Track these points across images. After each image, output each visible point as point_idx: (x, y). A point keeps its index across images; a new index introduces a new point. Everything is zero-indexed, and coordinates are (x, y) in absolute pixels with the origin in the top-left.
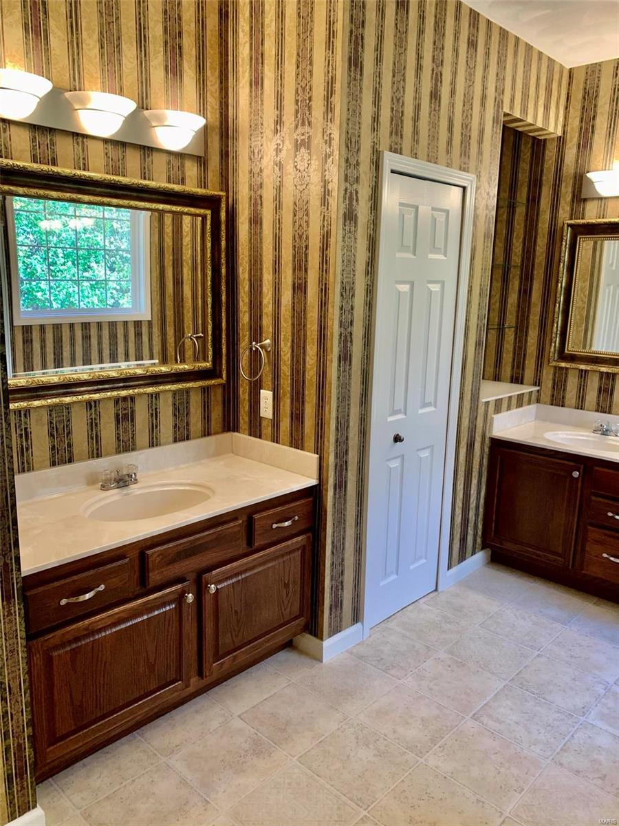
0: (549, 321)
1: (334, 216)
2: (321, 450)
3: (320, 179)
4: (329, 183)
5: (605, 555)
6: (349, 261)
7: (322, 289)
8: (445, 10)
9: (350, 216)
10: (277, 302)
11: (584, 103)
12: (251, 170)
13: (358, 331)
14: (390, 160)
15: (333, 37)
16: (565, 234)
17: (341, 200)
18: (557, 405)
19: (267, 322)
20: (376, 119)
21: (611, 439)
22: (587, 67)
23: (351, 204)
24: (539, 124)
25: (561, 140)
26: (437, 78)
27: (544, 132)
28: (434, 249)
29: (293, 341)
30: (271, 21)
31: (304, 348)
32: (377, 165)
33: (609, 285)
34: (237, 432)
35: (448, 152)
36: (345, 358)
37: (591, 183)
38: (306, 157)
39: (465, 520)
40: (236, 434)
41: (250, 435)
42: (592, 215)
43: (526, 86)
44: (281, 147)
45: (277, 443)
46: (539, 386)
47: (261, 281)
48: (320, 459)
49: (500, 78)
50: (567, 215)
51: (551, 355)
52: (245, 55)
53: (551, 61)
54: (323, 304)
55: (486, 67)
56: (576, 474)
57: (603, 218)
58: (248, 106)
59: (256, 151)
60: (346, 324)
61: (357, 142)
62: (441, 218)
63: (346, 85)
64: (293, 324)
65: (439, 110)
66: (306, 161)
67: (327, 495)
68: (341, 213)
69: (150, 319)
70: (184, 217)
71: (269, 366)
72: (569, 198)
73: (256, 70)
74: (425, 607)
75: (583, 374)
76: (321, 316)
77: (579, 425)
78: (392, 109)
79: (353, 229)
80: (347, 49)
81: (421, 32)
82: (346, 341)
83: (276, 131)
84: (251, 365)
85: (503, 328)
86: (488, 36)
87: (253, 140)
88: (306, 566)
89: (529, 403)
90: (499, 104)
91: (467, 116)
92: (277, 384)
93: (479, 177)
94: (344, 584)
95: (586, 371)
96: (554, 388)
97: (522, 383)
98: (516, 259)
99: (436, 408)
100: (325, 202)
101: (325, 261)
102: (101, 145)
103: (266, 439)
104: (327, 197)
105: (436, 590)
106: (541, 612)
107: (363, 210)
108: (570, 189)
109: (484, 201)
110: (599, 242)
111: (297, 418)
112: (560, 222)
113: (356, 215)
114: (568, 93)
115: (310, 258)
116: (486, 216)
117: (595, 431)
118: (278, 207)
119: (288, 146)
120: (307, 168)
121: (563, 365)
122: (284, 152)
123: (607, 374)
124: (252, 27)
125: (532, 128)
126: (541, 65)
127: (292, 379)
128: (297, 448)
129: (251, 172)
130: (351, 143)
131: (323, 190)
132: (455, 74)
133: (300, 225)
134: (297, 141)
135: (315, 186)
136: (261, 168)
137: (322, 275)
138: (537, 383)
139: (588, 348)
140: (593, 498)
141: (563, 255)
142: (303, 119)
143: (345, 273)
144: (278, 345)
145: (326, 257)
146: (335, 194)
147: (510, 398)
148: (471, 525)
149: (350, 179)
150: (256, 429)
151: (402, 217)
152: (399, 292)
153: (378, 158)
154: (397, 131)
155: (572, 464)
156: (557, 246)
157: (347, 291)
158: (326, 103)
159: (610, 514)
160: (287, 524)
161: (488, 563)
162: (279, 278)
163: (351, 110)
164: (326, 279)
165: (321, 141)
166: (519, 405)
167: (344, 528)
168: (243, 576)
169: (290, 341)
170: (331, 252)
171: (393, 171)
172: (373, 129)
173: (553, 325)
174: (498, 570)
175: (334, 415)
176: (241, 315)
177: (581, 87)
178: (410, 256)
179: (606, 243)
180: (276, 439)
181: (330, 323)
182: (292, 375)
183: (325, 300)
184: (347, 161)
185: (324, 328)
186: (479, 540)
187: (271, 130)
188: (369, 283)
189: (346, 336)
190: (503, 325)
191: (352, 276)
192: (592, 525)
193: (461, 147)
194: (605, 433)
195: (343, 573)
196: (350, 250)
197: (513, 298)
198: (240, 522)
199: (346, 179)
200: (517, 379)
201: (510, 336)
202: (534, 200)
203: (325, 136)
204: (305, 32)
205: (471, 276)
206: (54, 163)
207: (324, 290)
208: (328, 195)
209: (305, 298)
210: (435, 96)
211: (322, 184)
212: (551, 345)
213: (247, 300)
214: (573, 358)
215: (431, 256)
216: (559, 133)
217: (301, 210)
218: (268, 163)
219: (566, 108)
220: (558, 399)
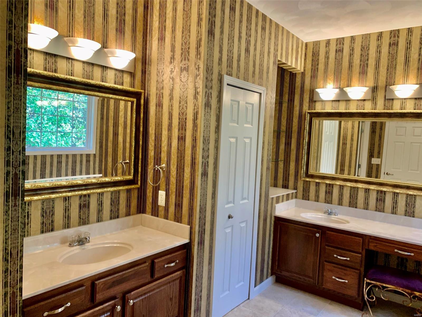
0: (300, 158)
1: (200, 104)
2: (191, 223)
3: (193, 87)
4: (197, 88)
5: (334, 277)
6: (207, 126)
7: (193, 140)
8: (252, 13)
9: (208, 105)
10: (170, 145)
11: (313, 58)
12: (158, 80)
13: (211, 161)
14: (227, 79)
15: (201, 21)
16: (306, 117)
17: (204, 97)
18: (306, 200)
19: (164, 156)
20: (220, 59)
21: (333, 217)
22: (314, 42)
23: (208, 99)
24: (294, 66)
25: (303, 74)
26: (248, 42)
27: (296, 70)
28: (247, 123)
29: (177, 165)
30: (170, 12)
31: (183, 169)
32: (221, 81)
33: (326, 141)
34: (145, 213)
35: (253, 77)
36: (205, 174)
37: (318, 93)
38: (186, 75)
39: (263, 260)
40: (144, 215)
41: (152, 215)
42: (319, 109)
43: (287, 48)
44: (173, 70)
45: (167, 219)
46: (296, 190)
47: (161, 134)
48: (191, 228)
49: (276, 45)
50: (307, 108)
51: (302, 174)
52: (156, 26)
53: (298, 39)
54: (194, 147)
55: (270, 39)
56: (318, 235)
57: (324, 110)
58: (157, 49)
59: (160, 71)
60: (205, 157)
61: (212, 70)
62: (250, 107)
63: (207, 43)
64: (178, 157)
65: (249, 57)
66: (186, 77)
67: (194, 248)
68: (204, 103)
69: (95, 153)
70: (121, 101)
71: (164, 178)
72: (308, 100)
73: (162, 33)
74: (244, 308)
75: (318, 184)
76: (193, 153)
77: (317, 210)
78: (228, 55)
79: (209, 111)
80: (207, 27)
81: (241, 22)
82: (205, 166)
83: (171, 63)
84: (154, 177)
85: (278, 161)
86: (271, 26)
87: (159, 66)
88: (182, 288)
89: (292, 198)
90: (276, 56)
91: (261, 60)
92: (168, 188)
93: (267, 89)
94: (202, 297)
95: (319, 183)
96: (304, 191)
97: (288, 188)
98: (283, 128)
99: (248, 200)
100: (195, 97)
101: (195, 125)
102: (81, 64)
103: (161, 217)
104: (197, 95)
105: (249, 299)
106: (303, 309)
107: (214, 102)
108: (308, 96)
109: (269, 100)
110: (321, 121)
111: (179, 206)
112: (304, 111)
113: (211, 104)
114: (306, 53)
115: (187, 124)
116: (271, 107)
117: (325, 213)
118: (171, 99)
119: (177, 70)
120: (187, 81)
121: (308, 179)
122: (175, 73)
123: (330, 184)
124: (160, 14)
125: (290, 67)
126: (294, 40)
127: (177, 185)
128: (178, 222)
129: (157, 81)
130: (209, 70)
131: (195, 91)
132: (256, 41)
133: (183, 108)
134: (182, 67)
135: (191, 90)
136: (163, 79)
137: (194, 133)
138: (295, 188)
139: (318, 171)
140: (326, 247)
141: (306, 126)
142: (185, 58)
143: (205, 132)
144: (169, 167)
145: (196, 124)
146: (201, 94)
147: (283, 195)
148: (266, 262)
149: (208, 87)
150: (155, 212)
151: (232, 106)
152: (231, 142)
153: (221, 78)
154: (230, 65)
155: (315, 230)
156: (303, 122)
157: (206, 141)
158: (197, 51)
159: (335, 256)
160: (172, 265)
161: (274, 283)
162: (171, 133)
163: (209, 55)
164: (196, 134)
165: (194, 68)
166: (288, 199)
167: (203, 266)
168: (148, 295)
169: (176, 165)
170: (198, 121)
171: (228, 84)
172: (219, 64)
173: (302, 160)
174: (279, 287)
175: (198, 204)
176: (150, 152)
177: (312, 50)
178: (236, 125)
179: (324, 121)
180: (166, 217)
181: (197, 156)
182: (177, 182)
183: (195, 145)
184: (207, 78)
185: (194, 159)
186: (270, 271)
187: (169, 62)
188: (217, 137)
189: (205, 163)
190: (278, 159)
191: (208, 133)
192: (326, 261)
193: (259, 74)
194: (330, 214)
195: (201, 291)
196: (207, 121)
197: (282, 147)
198: (147, 264)
199: (206, 87)
200: (285, 186)
201: (281, 165)
202: (291, 100)
203: (196, 66)
204: (187, 18)
205: (264, 135)
206: (56, 71)
207: (195, 140)
208: (197, 94)
209: (185, 143)
210: (247, 50)
211: (194, 89)
212: (301, 170)
213: (153, 144)
214: (312, 176)
215: (246, 125)
216: (302, 71)
217: (183, 101)
218: (166, 77)
219: (305, 60)
220: (306, 197)
